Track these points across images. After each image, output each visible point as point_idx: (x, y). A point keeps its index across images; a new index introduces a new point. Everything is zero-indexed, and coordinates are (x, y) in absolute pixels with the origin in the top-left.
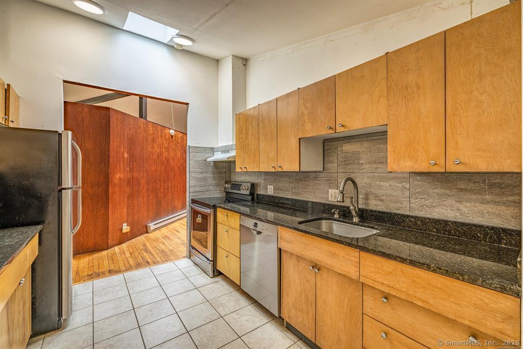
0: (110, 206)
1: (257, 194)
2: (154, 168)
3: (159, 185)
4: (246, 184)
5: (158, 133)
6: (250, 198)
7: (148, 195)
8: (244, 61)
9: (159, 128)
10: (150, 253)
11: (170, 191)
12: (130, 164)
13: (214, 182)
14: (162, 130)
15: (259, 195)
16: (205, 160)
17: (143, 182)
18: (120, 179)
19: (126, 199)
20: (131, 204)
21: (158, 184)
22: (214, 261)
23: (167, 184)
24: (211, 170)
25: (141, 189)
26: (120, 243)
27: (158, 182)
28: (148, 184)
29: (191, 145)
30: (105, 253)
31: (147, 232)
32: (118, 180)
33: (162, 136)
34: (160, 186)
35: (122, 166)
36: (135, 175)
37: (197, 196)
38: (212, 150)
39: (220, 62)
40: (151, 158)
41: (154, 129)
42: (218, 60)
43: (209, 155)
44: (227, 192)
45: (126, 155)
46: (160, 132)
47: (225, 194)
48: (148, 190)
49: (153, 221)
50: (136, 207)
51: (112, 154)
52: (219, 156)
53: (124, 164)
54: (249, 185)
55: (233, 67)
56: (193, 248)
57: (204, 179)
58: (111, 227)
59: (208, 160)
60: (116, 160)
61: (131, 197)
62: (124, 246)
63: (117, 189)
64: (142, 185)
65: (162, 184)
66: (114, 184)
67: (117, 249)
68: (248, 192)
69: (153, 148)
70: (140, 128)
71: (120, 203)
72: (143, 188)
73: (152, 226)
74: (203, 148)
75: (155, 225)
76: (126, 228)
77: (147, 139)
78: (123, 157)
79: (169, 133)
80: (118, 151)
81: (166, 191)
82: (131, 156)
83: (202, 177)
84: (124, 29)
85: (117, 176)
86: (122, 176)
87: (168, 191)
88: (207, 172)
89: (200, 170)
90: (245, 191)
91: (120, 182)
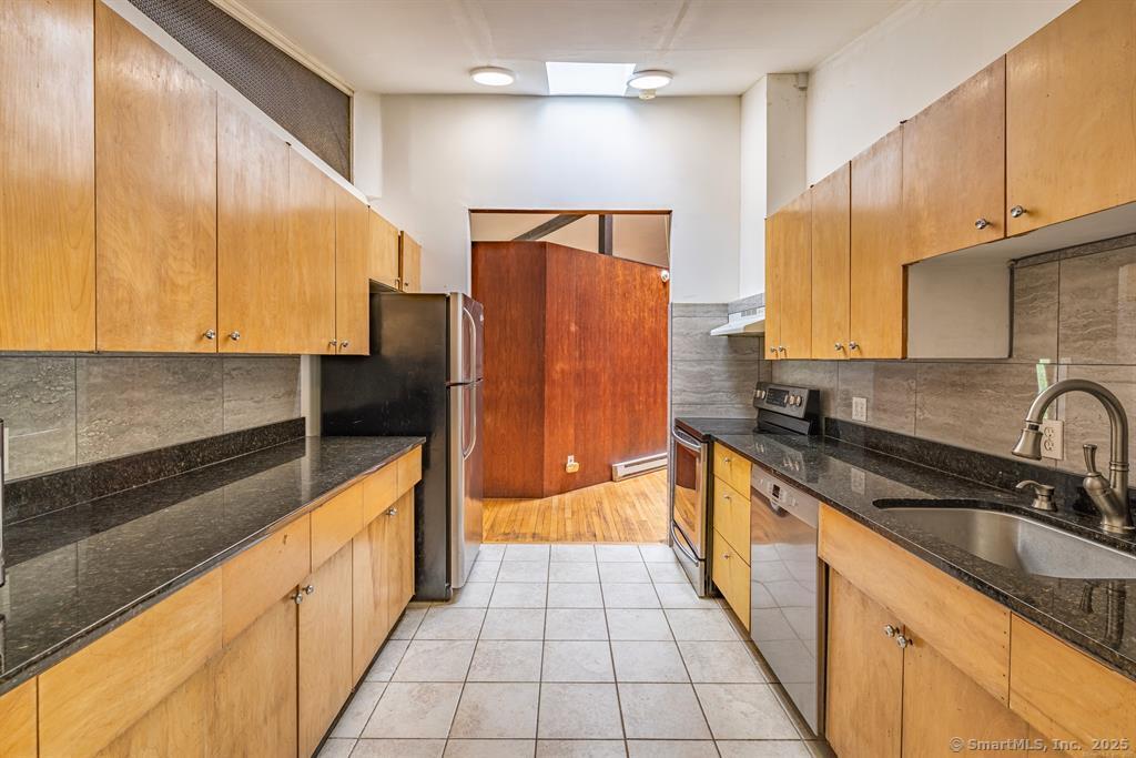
0: (546, 421)
1: (827, 419)
2: (626, 351)
3: (636, 386)
4: (797, 391)
5: (635, 279)
6: (805, 427)
7: (615, 406)
8: (801, 77)
9: (638, 268)
10: (604, 518)
11: (659, 400)
12: (580, 345)
13: (727, 384)
14: (642, 272)
15: (835, 421)
16: (708, 334)
17: (604, 378)
18: (563, 371)
19: (573, 410)
20: (582, 422)
21: (633, 384)
22: (707, 562)
23: (653, 385)
24: (721, 356)
25: (601, 393)
26: (562, 491)
27: (634, 379)
28: (614, 384)
29: (675, 302)
30: (537, 502)
31: (612, 480)
32: (560, 375)
33: (642, 284)
34: (639, 388)
35: (565, 347)
36: (590, 365)
37: (689, 412)
38: (725, 310)
39: (745, 99)
40: (620, 330)
41: (627, 272)
42: (740, 96)
43: (715, 322)
44: (760, 410)
45: (573, 328)
46: (638, 278)
47: (757, 412)
48: (614, 394)
49: (623, 459)
50: (591, 427)
51: (549, 326)
52: (737, 324)
53: (569, 345)
54: (805, 394)
56: (676, 525)
57: (705, 376)
58: (547, 461)
59: (714, 332)
60: (555, 338)
61: (582, 407)
62: (568, 496)
63: (558, 391)
64: (602, 387)
65: (643, 384)
66: (553, 381)
67: (555, 499)
68: (800, 413)
69: (624, 311)
70: (599, 272)
71: (562, 416)
72: (605, 390)
73: (621, 468)
74: (703, 305)
75: (626, 466)
76: (572, 465)
77: (612, 295)
78: (569, 332)
79: (659, 277)
80: (560, 320)
81: (652, 400)
82: (583, 327)
83: (699, 372)
84: (552, 93)
85: (559, 366)
86: (566, 367)
87: (655, 402)
88: (711, 361)
89: (696, 357)
90: (794, 407)
91: (563, 377)
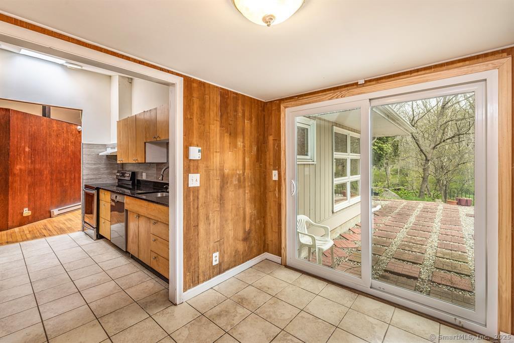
0: (10, 193)
1: (137, 180)
2: (58, 160)
3: (64, 175)
4: (129, 172)
5: (63, 129)
6: (130, 183)
7: (52, 185)
8: (130, 79)
9: (64, 125)
11: (77, 181)
12: (31, 157)
13: (106, 171)
14: (67, 126)
15: (139, 180)
16: (98, 154)
17: (46, 172)
18: (21, 170)
19: (27, 187)
20: (33, 192)
21: (63, 174)
22: (98, 228)
23: (73, 175)
24: (103, 162)
25: (44, 179)
26: (21, 225)
27: (63, 172)
28: (52, 174)
29: (84, 143)
30: (5, 232)
31: (51, 217)
32: (18, 171)
33: (67, 132)
34: (66, 176)
35: (22, 159)
36: (37, 166)
37: (90, 182)
38: (105, 146)
39: (112, 78)
40: (55, 151)
41: (59, 126)
42: (110, 76)
43: (100, 151)
44: (119, 179)
45: (27, 149)
46: (65, 129)
47: (117, 180)
48: (51, 179)
49: (57, 207)
50: (38, 194)
51: (12, 148)
52: (109, 151)
53: (25, 157)
54: (130, 173)
55: (119, 85)
56: (85, 222)
57: (97, 169)
58: (10, 211)
59: (100, 154)
60: (16, 154)
61: (33, 185)
62: (24, 227)
63: (18, 178)
64: (45, 176)
65: (68, 174)
66: (15, 174)
67: (17, 229)
68: (129, 179)
69: (57, 142)
70: (43, 125)
71: (20, 190)
72: (46, 178)
73: (55, 211)
74: (96, 144)
75: (59, 210)
76: (27, 212)
77: (50, 135)
78: (24, 151)
79: (76, 129)
80: (19, 145)
81: (73, 181)
82: (34, 150)
83: (95, 168)
85: (18, 167)
86: (23, 167)
87: (75, 181)
88: (100, 164)
89: (93, 162)
90: (128, 176)
91: (21, 173)
